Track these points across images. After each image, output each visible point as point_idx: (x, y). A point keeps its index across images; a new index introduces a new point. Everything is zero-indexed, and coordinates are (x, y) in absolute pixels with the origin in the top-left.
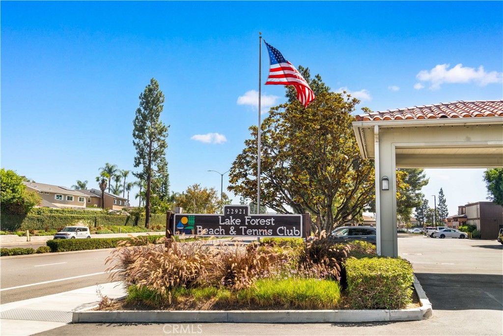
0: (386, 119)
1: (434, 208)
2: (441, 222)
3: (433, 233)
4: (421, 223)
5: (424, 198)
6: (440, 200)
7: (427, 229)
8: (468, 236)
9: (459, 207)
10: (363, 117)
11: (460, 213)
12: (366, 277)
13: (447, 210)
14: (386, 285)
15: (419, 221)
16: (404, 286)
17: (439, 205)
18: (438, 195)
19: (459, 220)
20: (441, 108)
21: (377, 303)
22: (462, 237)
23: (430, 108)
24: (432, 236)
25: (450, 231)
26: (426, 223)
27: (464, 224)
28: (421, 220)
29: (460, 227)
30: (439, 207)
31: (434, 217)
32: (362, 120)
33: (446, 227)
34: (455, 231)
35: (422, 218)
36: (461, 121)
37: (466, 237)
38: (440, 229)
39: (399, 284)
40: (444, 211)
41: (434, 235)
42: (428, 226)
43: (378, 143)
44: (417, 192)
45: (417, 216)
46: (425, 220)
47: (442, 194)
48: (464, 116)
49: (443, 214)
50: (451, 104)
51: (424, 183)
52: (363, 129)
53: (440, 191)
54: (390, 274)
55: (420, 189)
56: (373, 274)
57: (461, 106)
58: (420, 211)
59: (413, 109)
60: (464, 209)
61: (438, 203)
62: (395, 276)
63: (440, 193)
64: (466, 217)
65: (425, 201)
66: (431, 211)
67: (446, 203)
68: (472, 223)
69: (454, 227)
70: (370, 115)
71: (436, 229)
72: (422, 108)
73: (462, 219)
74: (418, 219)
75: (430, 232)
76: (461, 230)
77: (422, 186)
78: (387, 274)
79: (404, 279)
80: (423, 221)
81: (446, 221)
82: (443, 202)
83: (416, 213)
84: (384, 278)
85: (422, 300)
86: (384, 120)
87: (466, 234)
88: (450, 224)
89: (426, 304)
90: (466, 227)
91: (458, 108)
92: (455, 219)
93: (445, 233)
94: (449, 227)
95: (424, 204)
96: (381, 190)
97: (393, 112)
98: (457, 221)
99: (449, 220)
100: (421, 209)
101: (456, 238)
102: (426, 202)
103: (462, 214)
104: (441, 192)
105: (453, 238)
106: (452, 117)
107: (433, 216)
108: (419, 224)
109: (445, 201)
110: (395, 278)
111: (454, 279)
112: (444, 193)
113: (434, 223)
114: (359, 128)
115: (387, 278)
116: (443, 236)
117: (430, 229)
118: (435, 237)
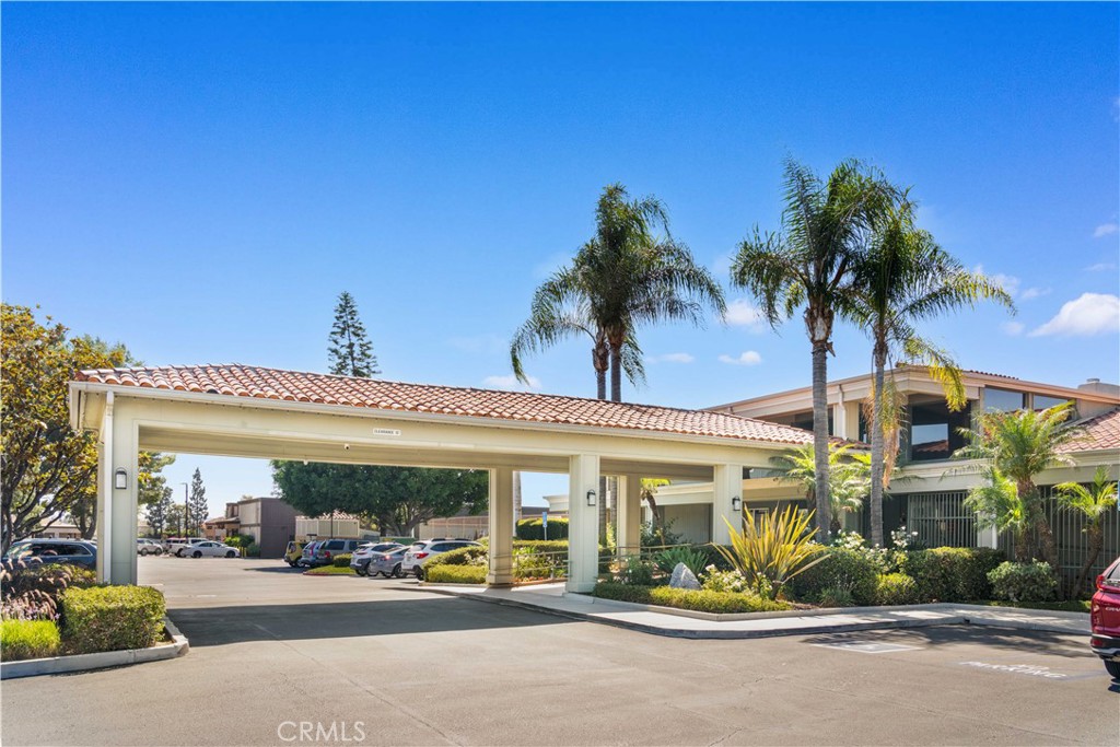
0: (125, 383)
1: (183, 504)
2: (194, 528)
3: (180, 550)
4: (156, 531)
5: (164, 486)
6: (195, 490)
7: (169, 542)
8: (240, 553)
9: (228, 505)
10: (88, 376)
11: (229, 515)
12: (101, 611)
13: (206, 508)
14: (130, 618)
15: (154, 526)
16: (154, 618)
17: (193, 499)
18: (191, 480)
19: (226, 526)
20: (209, 371)
21: (116, 643)
22: (231, 554)
23: (192, 371)
24: (178, 555)
25: (211, 545)
26: (167, 530)
27: (235, 533)
28: (158, 524)
29: (228, 539)
30: (193, 502)
31: (182, 520)
32: (87, 380)
33: (203, 539)
34: (219, 546)
35: (160, 521)
36: (235, 400)
37: (237, 555)
38: (193, 542)
39: (146, 617)
40: (201, 510)
41: (182, 553)
42: (170, 536)
43: (111, 418)
44: (154, 475)
45: (150, 518)
46: (165, 525)
47: (198, 479)
48: (241, 394)
49: (198, 515)
50: (224, 367)
51: (167, 460)
52: (86, 394)
53: (194, 473)
54: (136, 604)
55: (159, 471)
56: (112, 606)
57: (238, 372)
58: (155, 508)
59: (167, 370)
60: (236, 508)
61: (190, 494)
62: (142, 607)
63: (195, 477)
64: (238, 522)
65: (166, 491)
66: (176, 508)
67: (205, 496)
68: (247, 531)
69: (217, 538)
70: (99, 373)
71: (187, 543)
72: (181, 369)
73: (232, 524)
74: (151, 523)
75: (176, 547)
76: (229, 544)
77: (163, 465)
78: (132, 605)
79: (154, 609)
80: (161, 527)
81: (204, 527)
82: (199, 492)
83: (148, 512)
84: (127, 610)
85: (175, 637)
86: (123, 384)
87: (237, 550)
88: (210, 533)
89: (181, 640)
90: (238, 539)
91: (234, 376)
92: (221, 525)
93: (202, 549)
94: (210, 538)
95: (165, 495)
96: (115, 488)
97: (136, 372)
98: (223, 528)
99: (209, 526)
100: (159, 506)
101: (220, 557)
102: (168, 492)
103: (233, 516)
104: (197, 476)
105: (215, 556)
106: (224, 393)
107: (179, 517)
108: (153, 533)
109: (203, 492)
110: (142, 609)
111: (218, 613)
112: (201, 478)
113: (183, 530)
114: (80, 392)
115: (132, 610)
116: (197, 554)
117: (174, 542)
118: (185, 556)
